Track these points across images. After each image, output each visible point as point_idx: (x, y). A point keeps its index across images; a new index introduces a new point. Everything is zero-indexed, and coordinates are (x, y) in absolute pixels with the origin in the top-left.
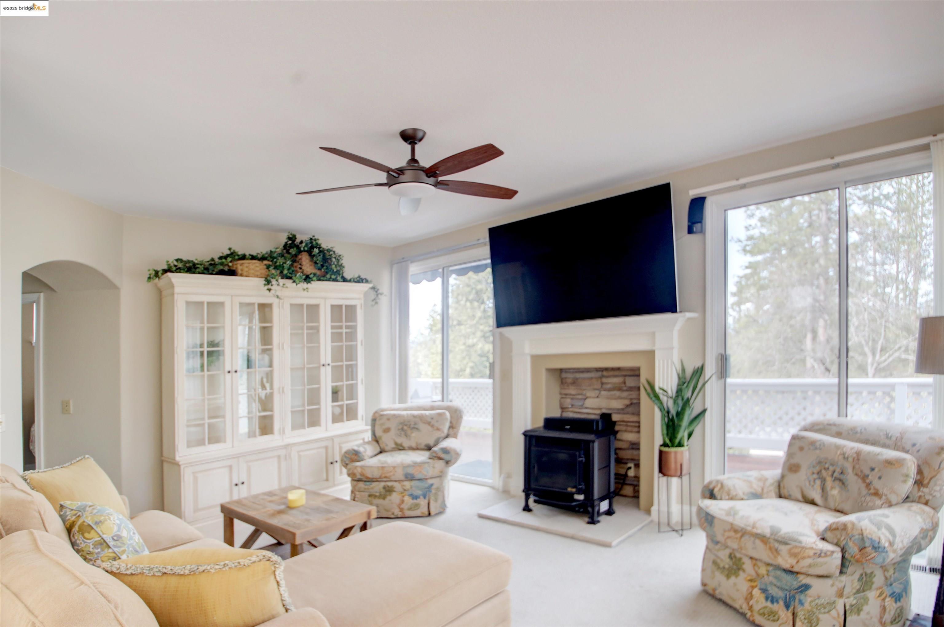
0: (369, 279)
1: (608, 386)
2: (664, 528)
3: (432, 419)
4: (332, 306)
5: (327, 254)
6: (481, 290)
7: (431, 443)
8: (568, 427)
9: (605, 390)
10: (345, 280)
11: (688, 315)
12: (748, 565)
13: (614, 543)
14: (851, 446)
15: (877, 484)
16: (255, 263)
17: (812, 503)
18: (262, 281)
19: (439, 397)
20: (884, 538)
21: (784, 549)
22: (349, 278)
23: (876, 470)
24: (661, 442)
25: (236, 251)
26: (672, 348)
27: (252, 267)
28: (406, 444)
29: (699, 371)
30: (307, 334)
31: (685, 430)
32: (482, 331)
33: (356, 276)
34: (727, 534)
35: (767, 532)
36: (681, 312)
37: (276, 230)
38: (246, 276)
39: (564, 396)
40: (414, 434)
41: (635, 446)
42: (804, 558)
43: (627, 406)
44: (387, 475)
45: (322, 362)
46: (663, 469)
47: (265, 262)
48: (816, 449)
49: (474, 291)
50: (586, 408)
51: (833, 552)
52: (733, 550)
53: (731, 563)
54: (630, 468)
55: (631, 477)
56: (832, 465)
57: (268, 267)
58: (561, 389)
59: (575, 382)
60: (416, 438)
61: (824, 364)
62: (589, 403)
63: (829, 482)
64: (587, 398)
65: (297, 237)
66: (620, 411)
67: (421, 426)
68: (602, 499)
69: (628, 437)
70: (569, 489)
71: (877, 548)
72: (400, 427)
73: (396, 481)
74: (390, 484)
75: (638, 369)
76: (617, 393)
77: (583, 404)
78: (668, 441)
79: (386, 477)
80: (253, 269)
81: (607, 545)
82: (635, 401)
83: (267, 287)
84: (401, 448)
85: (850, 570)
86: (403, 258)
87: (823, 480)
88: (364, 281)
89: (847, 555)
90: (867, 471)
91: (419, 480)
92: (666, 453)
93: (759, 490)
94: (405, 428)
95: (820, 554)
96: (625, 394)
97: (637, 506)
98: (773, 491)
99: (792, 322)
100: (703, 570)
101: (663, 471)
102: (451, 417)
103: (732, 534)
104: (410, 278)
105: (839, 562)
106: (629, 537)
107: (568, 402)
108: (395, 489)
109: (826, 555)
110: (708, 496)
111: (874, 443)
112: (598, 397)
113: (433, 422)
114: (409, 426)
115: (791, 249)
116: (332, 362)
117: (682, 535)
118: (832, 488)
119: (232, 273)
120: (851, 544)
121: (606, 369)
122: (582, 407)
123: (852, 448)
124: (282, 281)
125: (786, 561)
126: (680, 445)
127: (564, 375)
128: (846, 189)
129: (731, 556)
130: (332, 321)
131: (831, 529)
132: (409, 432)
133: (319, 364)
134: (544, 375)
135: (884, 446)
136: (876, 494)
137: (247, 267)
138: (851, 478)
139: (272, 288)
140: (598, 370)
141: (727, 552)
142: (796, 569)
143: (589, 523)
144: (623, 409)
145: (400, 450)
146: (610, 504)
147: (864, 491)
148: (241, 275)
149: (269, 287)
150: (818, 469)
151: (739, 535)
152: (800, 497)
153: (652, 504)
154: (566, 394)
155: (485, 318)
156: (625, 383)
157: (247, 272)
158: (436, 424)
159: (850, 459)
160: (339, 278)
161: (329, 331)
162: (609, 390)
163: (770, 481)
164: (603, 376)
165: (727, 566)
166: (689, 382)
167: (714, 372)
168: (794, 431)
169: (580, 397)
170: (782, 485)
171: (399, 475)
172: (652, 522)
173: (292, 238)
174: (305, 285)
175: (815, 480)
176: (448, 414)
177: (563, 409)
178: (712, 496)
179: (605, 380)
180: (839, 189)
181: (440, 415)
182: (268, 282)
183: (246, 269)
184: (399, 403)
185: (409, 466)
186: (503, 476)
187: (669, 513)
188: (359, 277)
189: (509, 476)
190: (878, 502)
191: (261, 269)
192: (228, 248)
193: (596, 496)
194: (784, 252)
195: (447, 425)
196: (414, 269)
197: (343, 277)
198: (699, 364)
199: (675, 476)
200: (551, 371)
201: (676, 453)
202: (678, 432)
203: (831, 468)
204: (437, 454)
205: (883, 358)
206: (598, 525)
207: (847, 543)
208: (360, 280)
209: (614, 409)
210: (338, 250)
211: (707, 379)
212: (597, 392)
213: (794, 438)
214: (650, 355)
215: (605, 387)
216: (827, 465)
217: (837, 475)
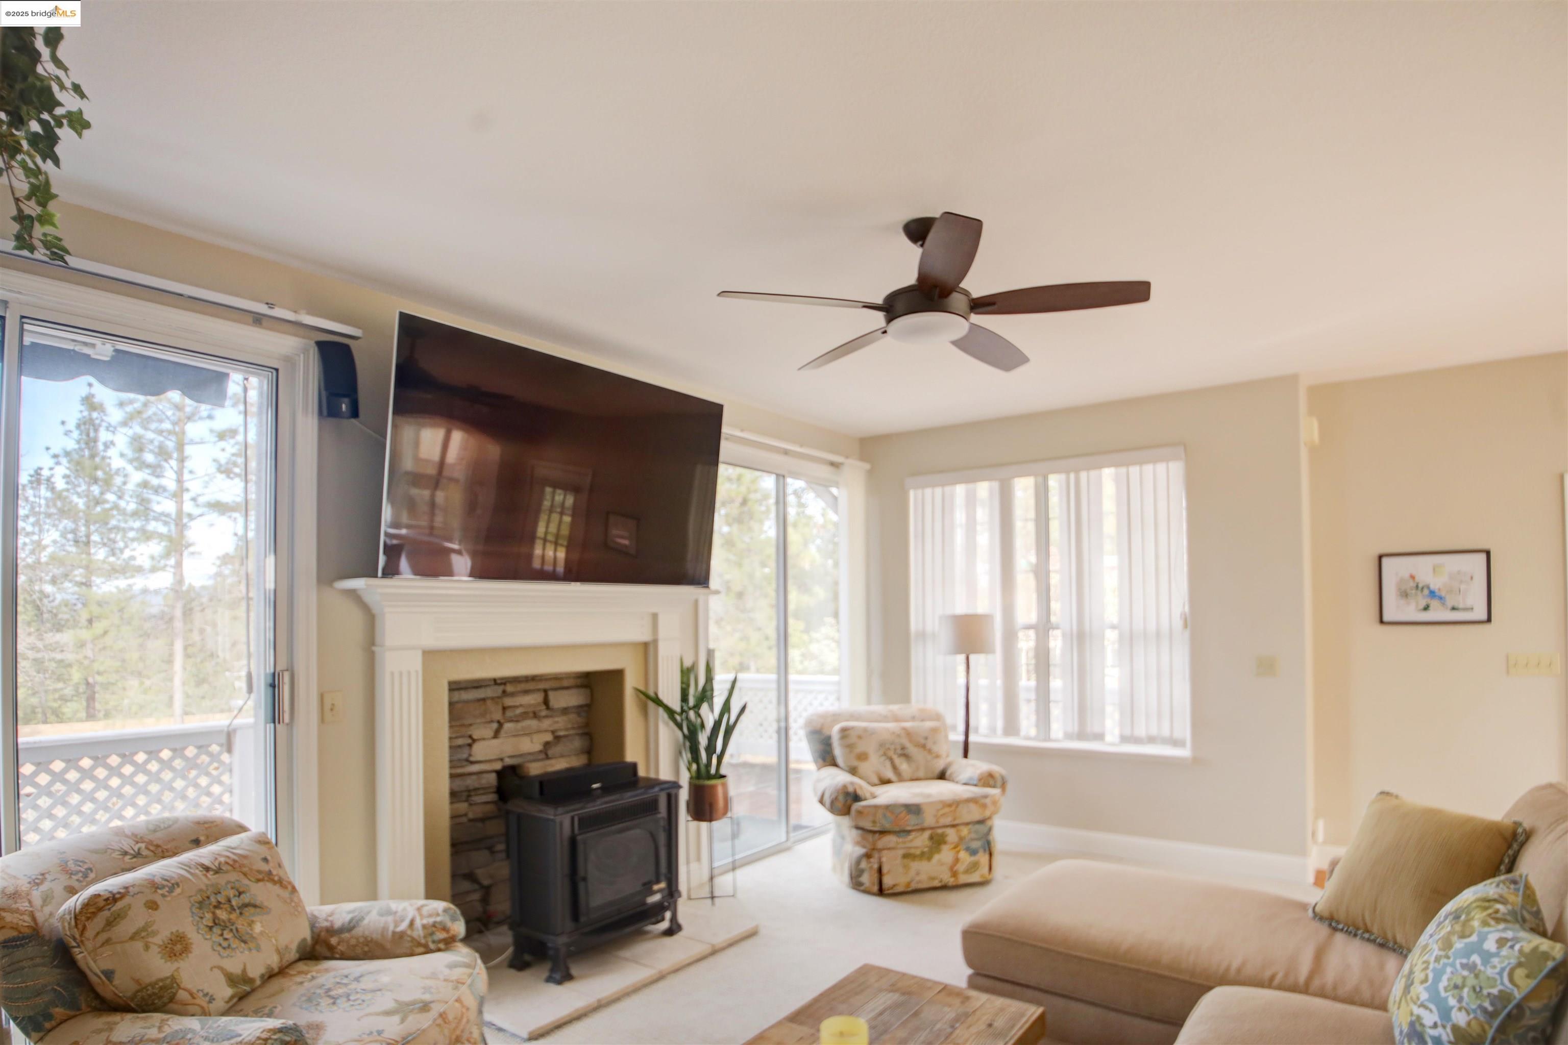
1: (517, 712)
8: (597, 786)
9: (511, 721)
12: (949, 835)
17: (888, 782)
23: (928, 738)
43: (549, 744)
56: (892, 744)
62: (479, 751)
63: (898, 761)
64: (474, 742)
66: (537, 756)
75: (618, 672)
76: (533, 723)
81: (756, 931)
87: (891, 761)
94: (222, 915)
96: (546, 724)
112: (496, 736)
121: (512, 681)
122: (467, 761)
140: (497, 682)
144: (541, 753)
162: (517, 720)
164: (506, 695)
169: (461, 741)
179: (508, 702)
203: (892, 748)
209: (526, 755)
212: (495, 727)
214: (640, 649)
215: (509, 713)
216: (887, 746)
217: (899, 752)
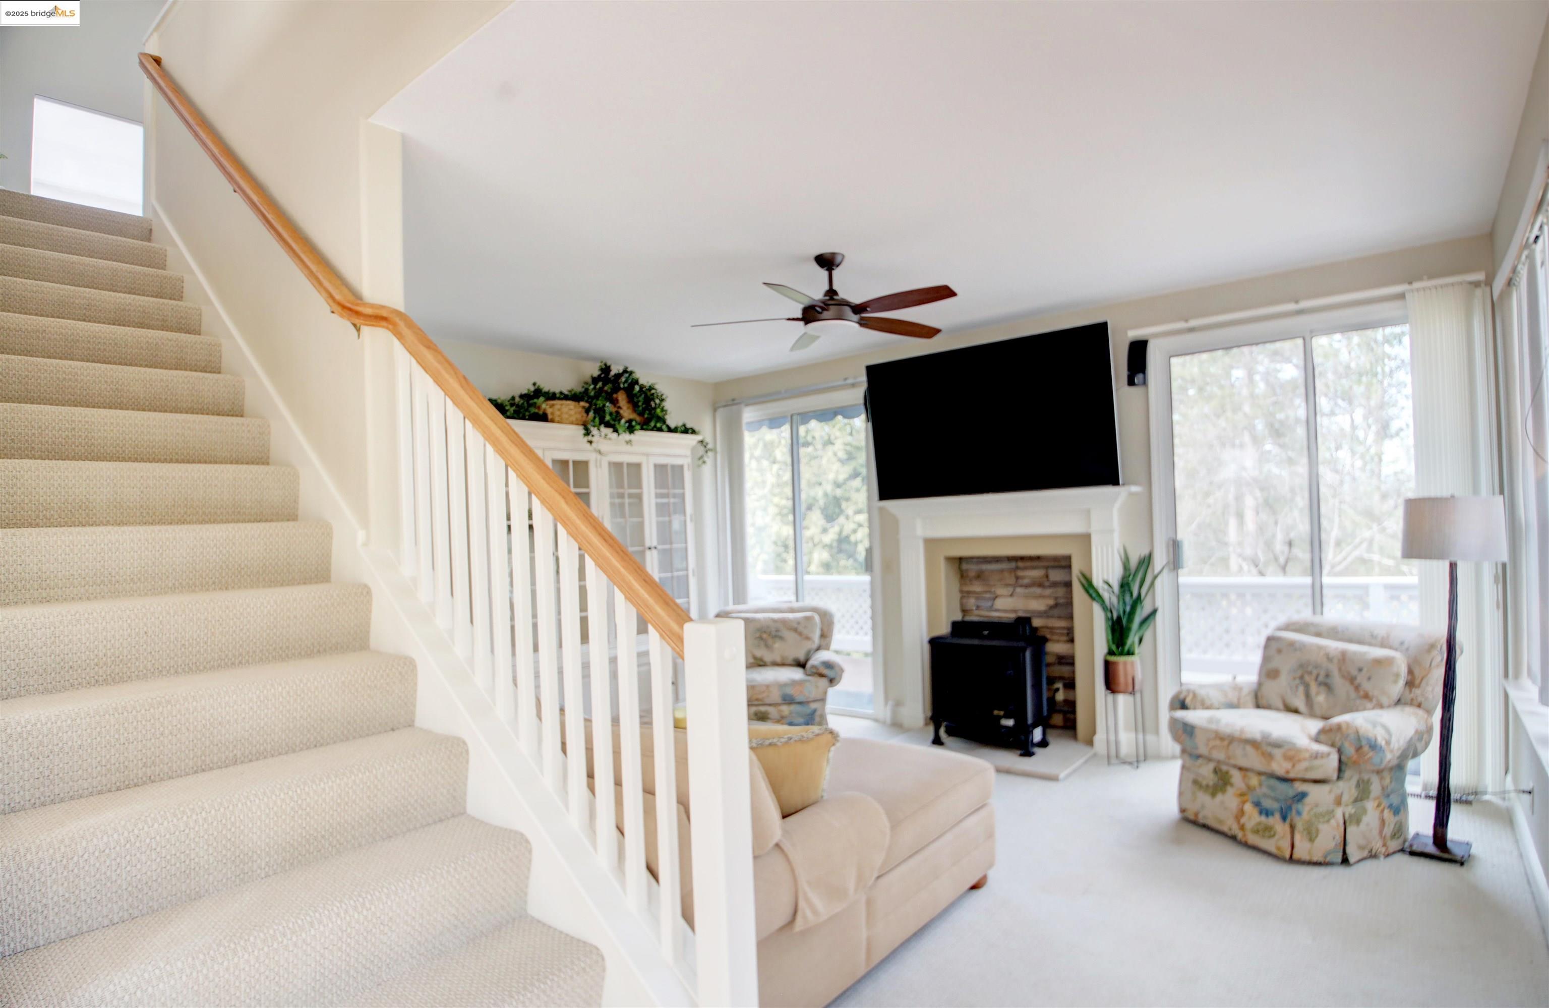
0: (696, 429)
1: (1026, 581)
2: (1113, 760)
3: (799, 623)
4: (656, 466)
5: (649, 394)
6: (772, 443)
7: (802, 658)
8: (986, 633)
9: (1021, 586)
10: (670, 430)
11: (1134, 489)
12: (1236, 777)
13: (1062, 776)
14: (1334, 646)
15: (1366, 686)
16: (568, 405)
17: (1296, 711)
18: (580, 430)
19: (793, 598)
20: (1380, 737)
21: (1277, 753)
22: (672, 426)
23: (1365, 670)
24: (1105, 650)
25: (541, 387)
26: (1111, 531)
27: (565, 409)
28: (768, 657)
29: (1146, 561)
30: (630, 504)
31: (1135, 635)
32: (777, 506)
33: (680, 424)
34: (1212, 743)
35: (1258, 737)
36: (1124, 484)
37: (579, 356)
38: (559, 422)
39: (965, 595)
40: (777, 645)
41: (1068, 661)
42: (1299, 761)
43: (1052, 608)
44: (760, 697)
45: (648, 544)
46: (1111, 684)
47: (582, 404)
48: (1295, 650)
49: (761, 445)
50: (997, 610)
51: (1329, 754)
52: (1219, 762)
53: (1216, 779)
54: (1057, 690)
55: (1060, 702)
56: (1316, 667)
57: (587, 411)
58: (961, 585)
59: (980, 576)
60: (780, 650)
61: (1257, 566)
62: (1000, 603)
63: (1314, 688)
64: (996, 597)
65: (612, 368)
66: (1041, 614)
67: (786, 634)
68: (1035, 725)
69: (1055, 648)
70: (996, 712)
71: (1374, 746)
72: (758, 635)
73: (770, 705)
74: (763, 709)
75: (1068, 558)
76: (1038, 591)
77: (992, 605)
78: (1114, 648)
79: (757, 700)
80: (567, 413)
81: (1053, 778)
82: (1062, 601)
83: (586, 439)
84: (761, 663)
85: (1347, 774)
86: (733, 400)
87: (1307, 686)
88: (690, 431)
89: (1343, 758)
90: (1354, 672)
91: (800, 703)
92: (1115, 663)
93: (1235, 700)
94: (765, 636)
95: (1316, 756)
96: (1048, 592)
97: (1075, 737)
98: (1250, 700)
99: (1211, 500)
100: (1181, 794)
101: (1113, 687)
102: (822, 622)
103: (1218, 742)
104: (744, 427)
105: (1335, 764)
106: (1075, 771)
107: (971, 602)
108: (770, 716)
109: (1322, 757)
110: (1179, 706)
111: (1360, 642)
112: (1011, 595)
113: (801, 629)
114: (770, 634)
115: (1201, 390)
116: (659, 544)
117: (1137, 767)
118: (1318, 694)
119: (543, 418)
120: (1347, 745)
121: (1022, 558)
122: (991, 608)
123: (1336, 649)
124: (605, 430)
125: (1279, 767)
126: (1130, 653)
127: (965, 566)
128: (1312, 338)
129: (1216, 771)
130: (656, 488)
131: (1322, 731)
132: (770, 642)
133: (643, 545)
134: (942, 565)
135: (1370, 644)
136: (1367, 696)
137: (559, 410)
138: (1337, 681)
139: (594, 439)
140: (1010, 559)
141: (1211, 766)
142: (1292, 775)
143: (1021, 755)
144: (1045, 612)
145: (760, 666)
146: (1044, 734)
147: (1353, 695)
148: (552, 421)
149: (590, 438)
150: (1299, 673)
151: (1226, 743)
152: (1281, 706)
153: (1094, 732)
154: (969, 592)
155: (778, 485)
156: (1047, 576)
157: (559, 416)
158: (805, 632)
159: (1335, 661)
160: (664, 427)
161: (653, 501)
162: (1027, 586)
163: (1246, 691)
164: (1017, 568)
165: (1211, 783)
166: (1134, 575)
167: (1164, 562)
168: (1268, 632)
169: (988, 595)
170: (1259, 694)
171: (776, 697)
172: (1095, 755)
173: (606, 369)
174: (626, 436)
175: (1297, 687)
176: (817, 618)
177: (964, 611)
178: (1183, 706)
179: (1020, 573)
180: (1304, 339)
181: (808, 619)
182: (588, 433)
183: (558, 413)
184: (734, 604)
185: (785, 685)
186: (890, 703)
187: (1117, 743)
188: (684, 425)
189: (898, 704)
190: (1369, 705)
191: (576, 413)
192: (533, 382)
193: (1030, 720)
194: (1191, 392)
195: (818, 633)
196: (749, 414)
197: (668, 426)
198: (1145, 552)
199: (1124, 692)
200: (950, 560)
201: (1125, 663)
202: (1127, 637)
203: (1315, 672)
204: (818, 669)
205: (1339, 558)
206: (1033, 758)
207: (1343, 744)
208: (686, 430)
209: (1033, 612)
210: (661, 388)
211: (1156, 572)
212: (1011, 589)
213: (1270, 640)
214: (1085, 539)
215: (1021, 582)
216: (1310, 668)
217: (1321, 678)
